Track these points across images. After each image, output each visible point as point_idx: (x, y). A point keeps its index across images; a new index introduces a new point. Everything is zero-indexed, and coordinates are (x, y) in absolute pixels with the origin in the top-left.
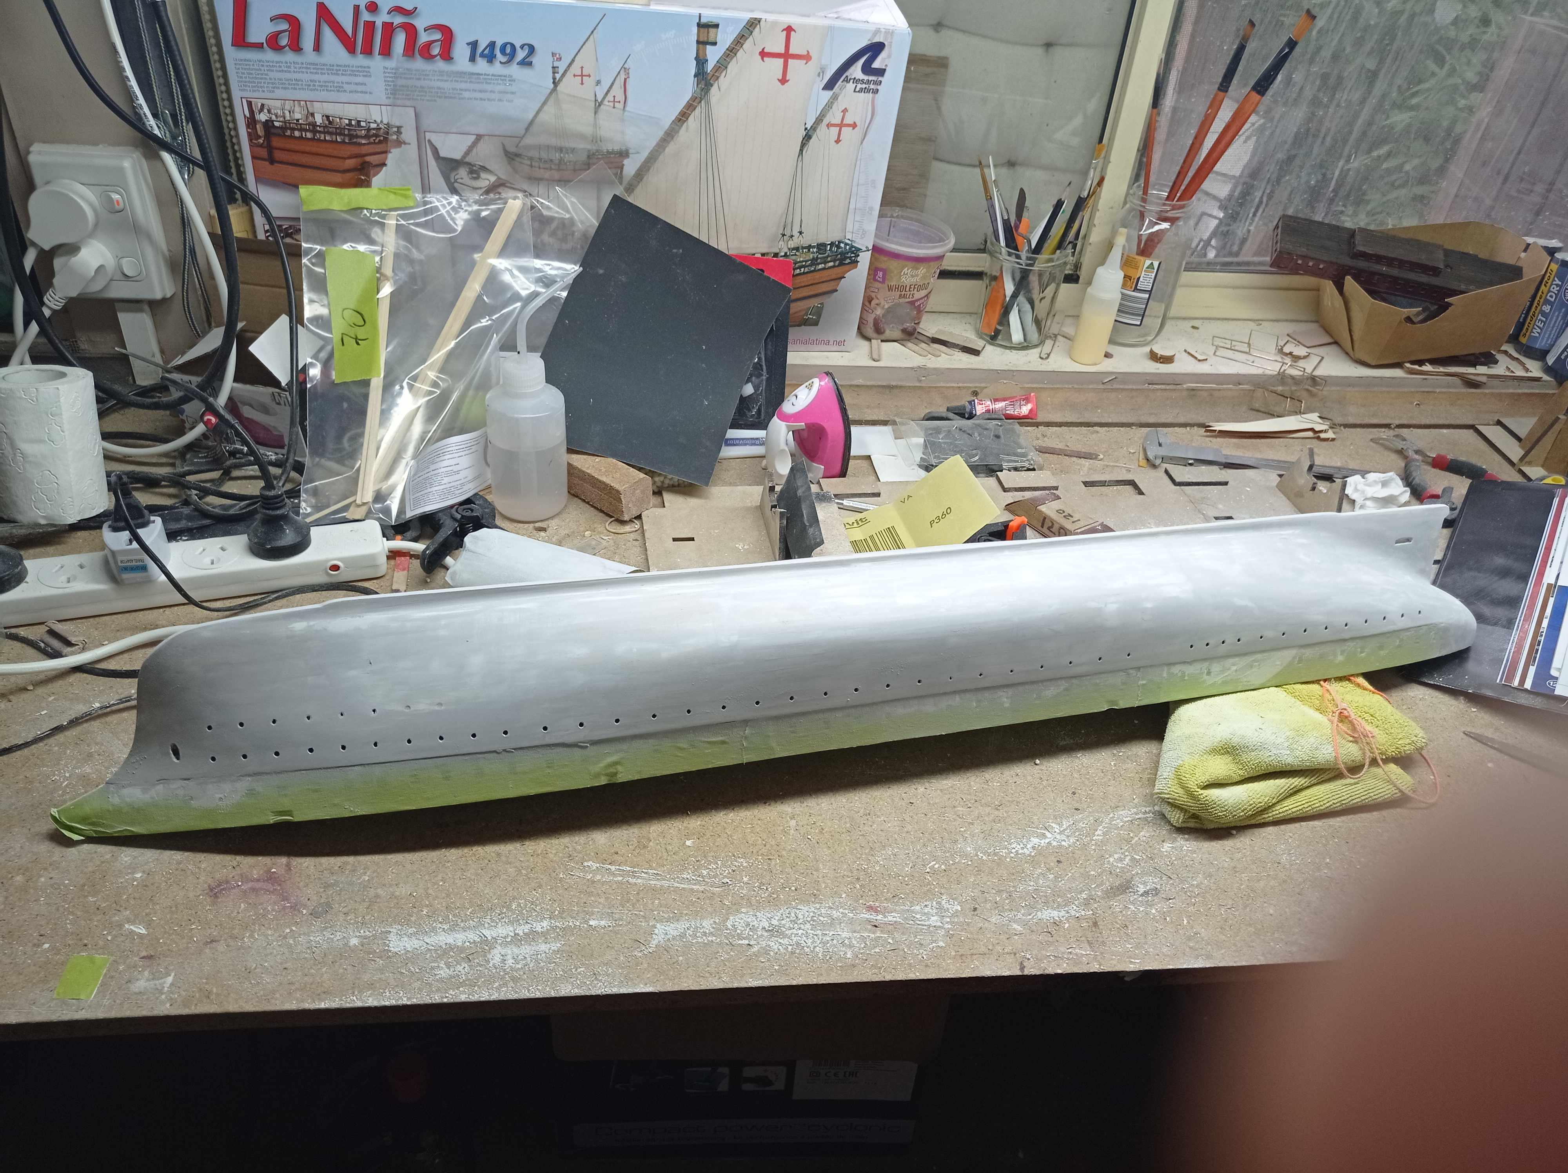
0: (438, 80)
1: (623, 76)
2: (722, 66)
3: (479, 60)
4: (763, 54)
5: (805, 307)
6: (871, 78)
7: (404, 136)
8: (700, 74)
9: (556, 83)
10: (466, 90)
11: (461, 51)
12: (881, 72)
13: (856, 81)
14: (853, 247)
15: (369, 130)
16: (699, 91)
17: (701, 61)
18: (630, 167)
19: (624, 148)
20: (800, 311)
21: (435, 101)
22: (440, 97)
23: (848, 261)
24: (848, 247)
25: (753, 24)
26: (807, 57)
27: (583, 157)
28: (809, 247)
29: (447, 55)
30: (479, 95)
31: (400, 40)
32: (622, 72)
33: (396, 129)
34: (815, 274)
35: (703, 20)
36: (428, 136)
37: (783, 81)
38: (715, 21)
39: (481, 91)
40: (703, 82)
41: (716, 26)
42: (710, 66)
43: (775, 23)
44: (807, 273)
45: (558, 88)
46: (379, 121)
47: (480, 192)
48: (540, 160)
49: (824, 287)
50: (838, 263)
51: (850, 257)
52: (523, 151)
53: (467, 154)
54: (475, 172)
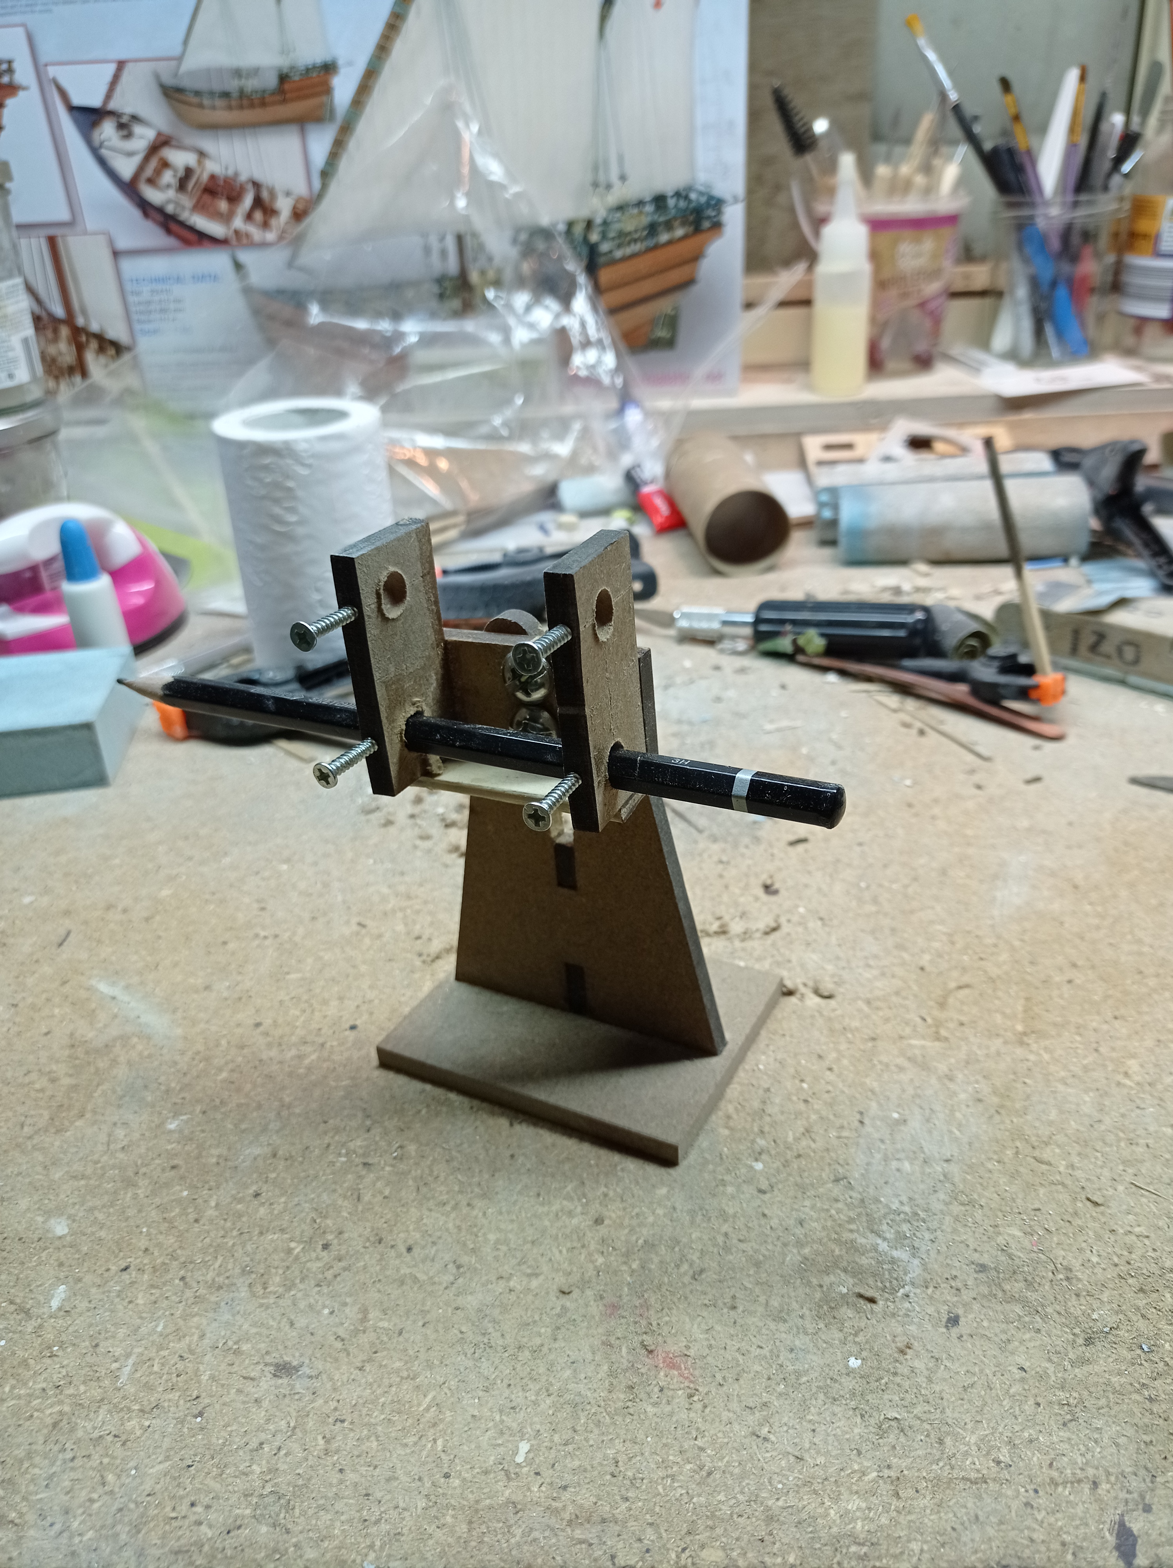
7: (17, 78)
14: (711, 196)
18: (343, 91)
19: (328, 58)
23: (707, 223)
24: (702, 198)
33: (6, 66)
34: (658, 251)
36: (51, 73)
44: (645, 251)
47: (137, 160)
48: (212, 94)
49: (675, 276)
50: (691, 229)
51: (709, 217)
52: (186, 83)
53: (109, 96)
54: (125, 127)
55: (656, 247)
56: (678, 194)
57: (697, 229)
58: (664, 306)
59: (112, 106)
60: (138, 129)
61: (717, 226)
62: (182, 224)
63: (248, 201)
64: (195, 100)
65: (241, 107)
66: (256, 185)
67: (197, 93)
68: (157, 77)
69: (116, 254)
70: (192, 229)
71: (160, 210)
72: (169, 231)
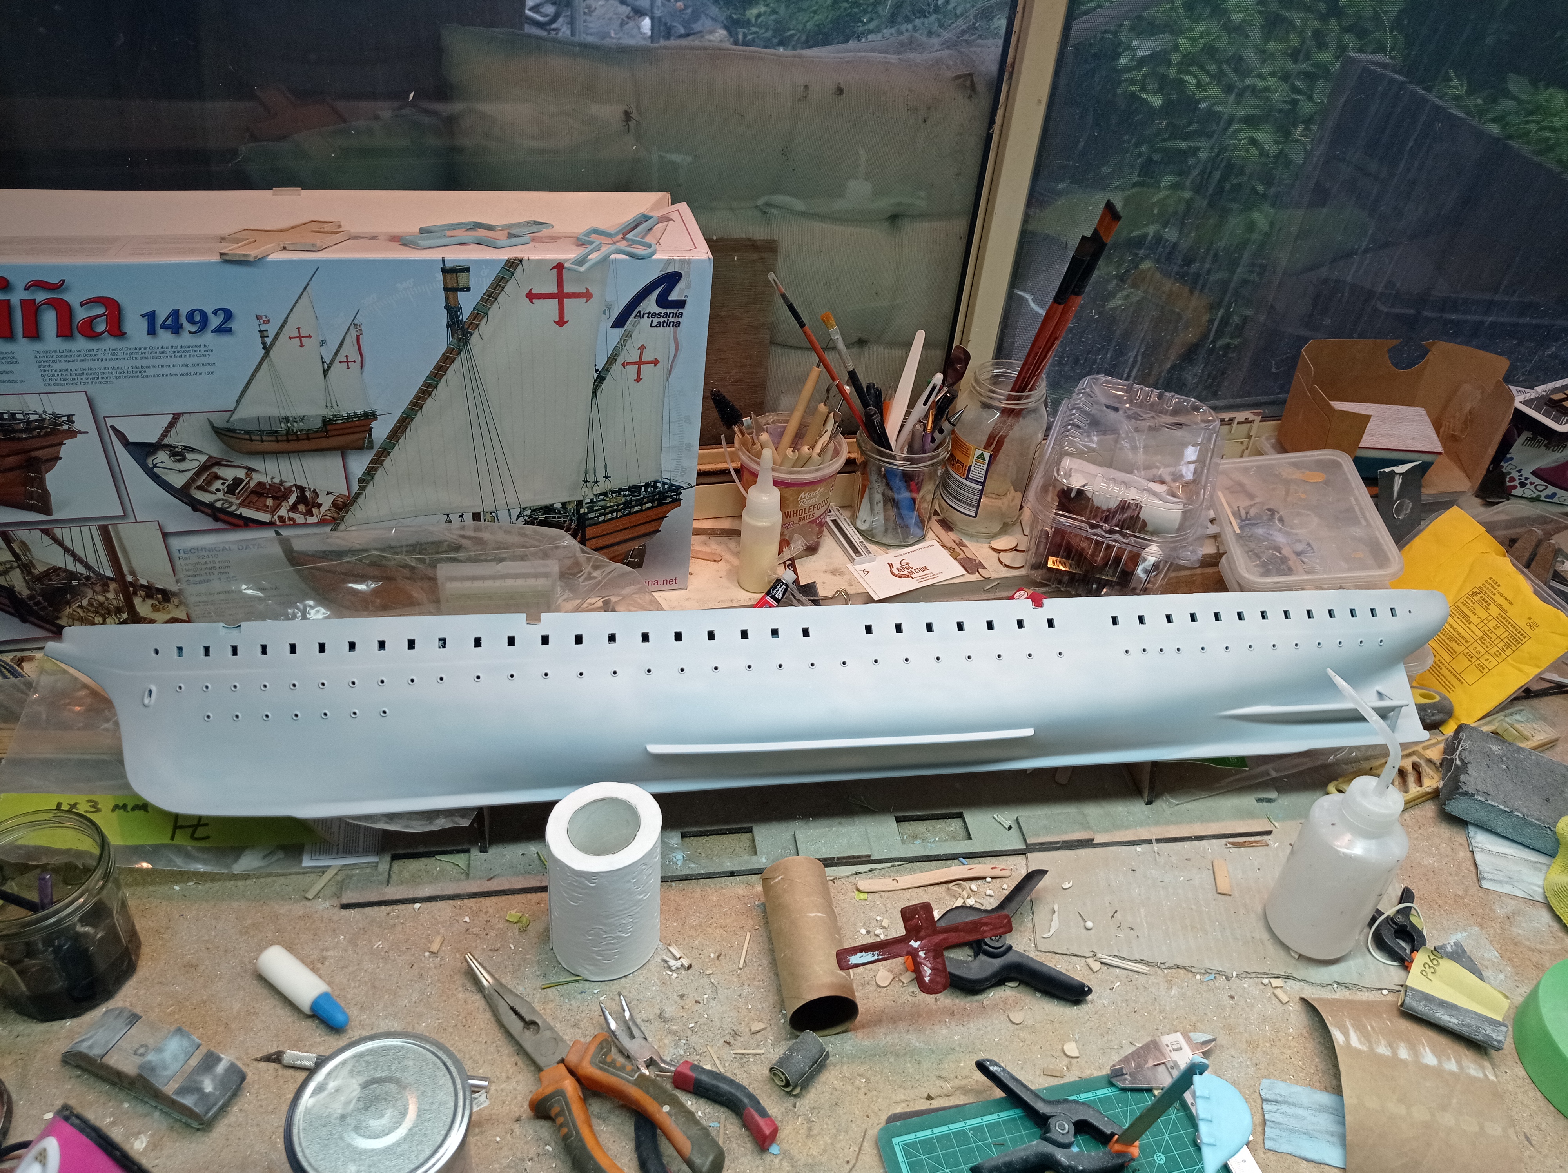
0: (110, 359)
1: (354, 333)
2: (480, 313)
3: (161, 332)
4: (531, 296)
6: (669, 311)
7: (77, 426)
8: (454, 323)
9: (267, 349)
10: (150, 367)
11: (134, 325)
12: (681, 304)
13: (650, 315)
14: (672, 485)
15: (29, 422)
16: (455, 341)
17: (453, 310)
18: (380, 430)
19: (369, 410)
21: (111, 382)
22: (118, 378)
23: (669, 500)
25: (513, 265)
26: (587, 295)
27: (318, 424)
29: (117, 330)
30: (167, 371)
31: (49, 320)
32: (352, 329)
33: (66, 418)
35: (448, 265)
36: (110, 422)
37: (561, 322)
38: (465, 265)
39: (170, 366)
40: (460, 332)
41: (467, 270)
42: (466, 314)
43: (540, 262)
44: (621, 517)
45: (271, 353)
46: (41, 412)
47: (189, 475)
48: (261, 432)
50: (657, 504)
52: (237, 426)
53: (164, 435)
54: (179, 454)
55: (630, 514)
57: (661, 504)
58: (635, 545)
59: (165, 442)
60: (189, 456)
61: (676, 502)
62: (231, 514)
63: (293, 499)
64: (247, 437)
65: (288, 441)
66: (302, 489)
67: (247, 432)
68: (211, 423)
69: (165, 535)
70: (240, 516)
71: (211, 506)
72: (216, 519)
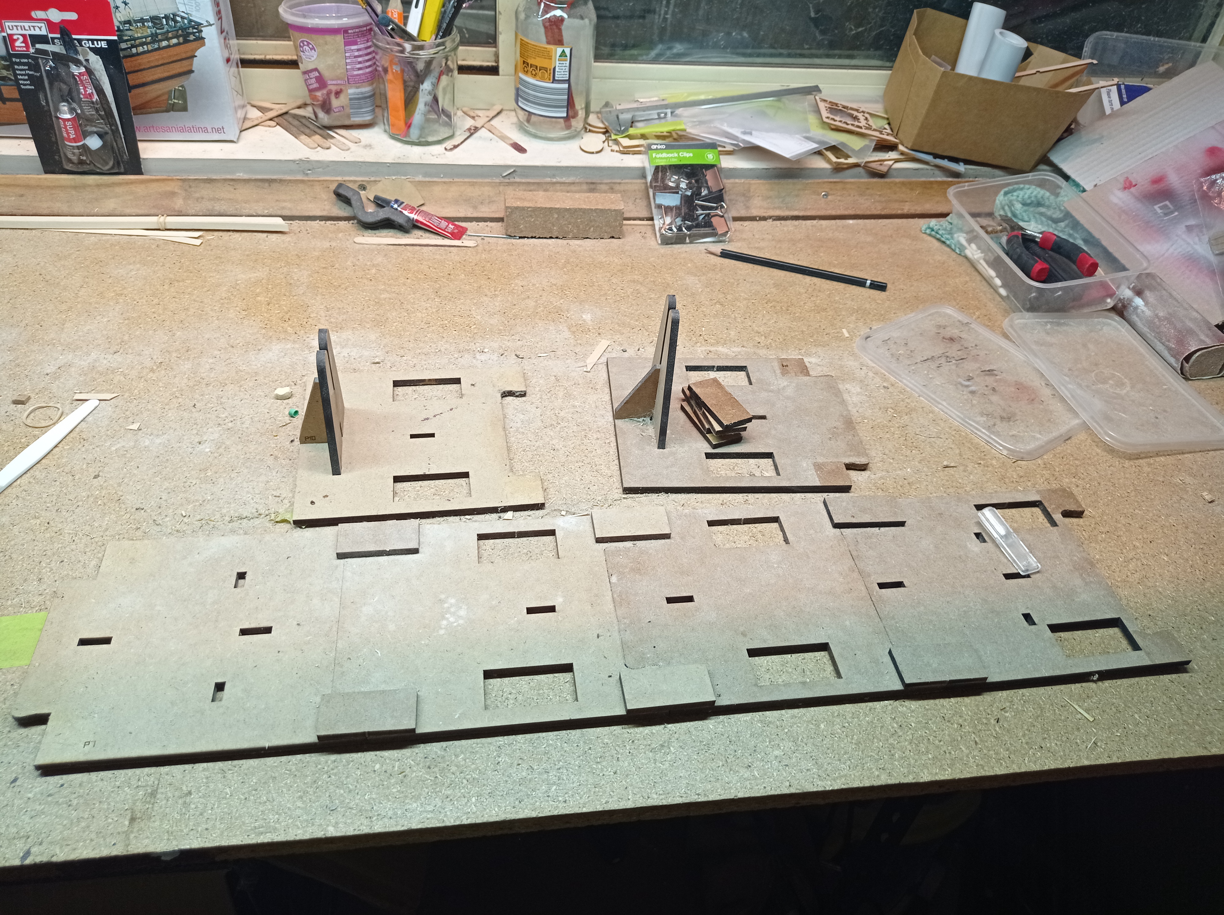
5: (167, 90)
14: (190, 21)
20: (163, 95)
23: (192, 37)
24: (186, 21)
28: (142, 20)
34: (161, 52)
44: (152, 51)
49: (178, 68)
50: (181, 39)
51: (193, 33)
55: (159, 49)
56: (166, 17)
57: (186, 41)
58: (174, 84)
61: (200, 40)
